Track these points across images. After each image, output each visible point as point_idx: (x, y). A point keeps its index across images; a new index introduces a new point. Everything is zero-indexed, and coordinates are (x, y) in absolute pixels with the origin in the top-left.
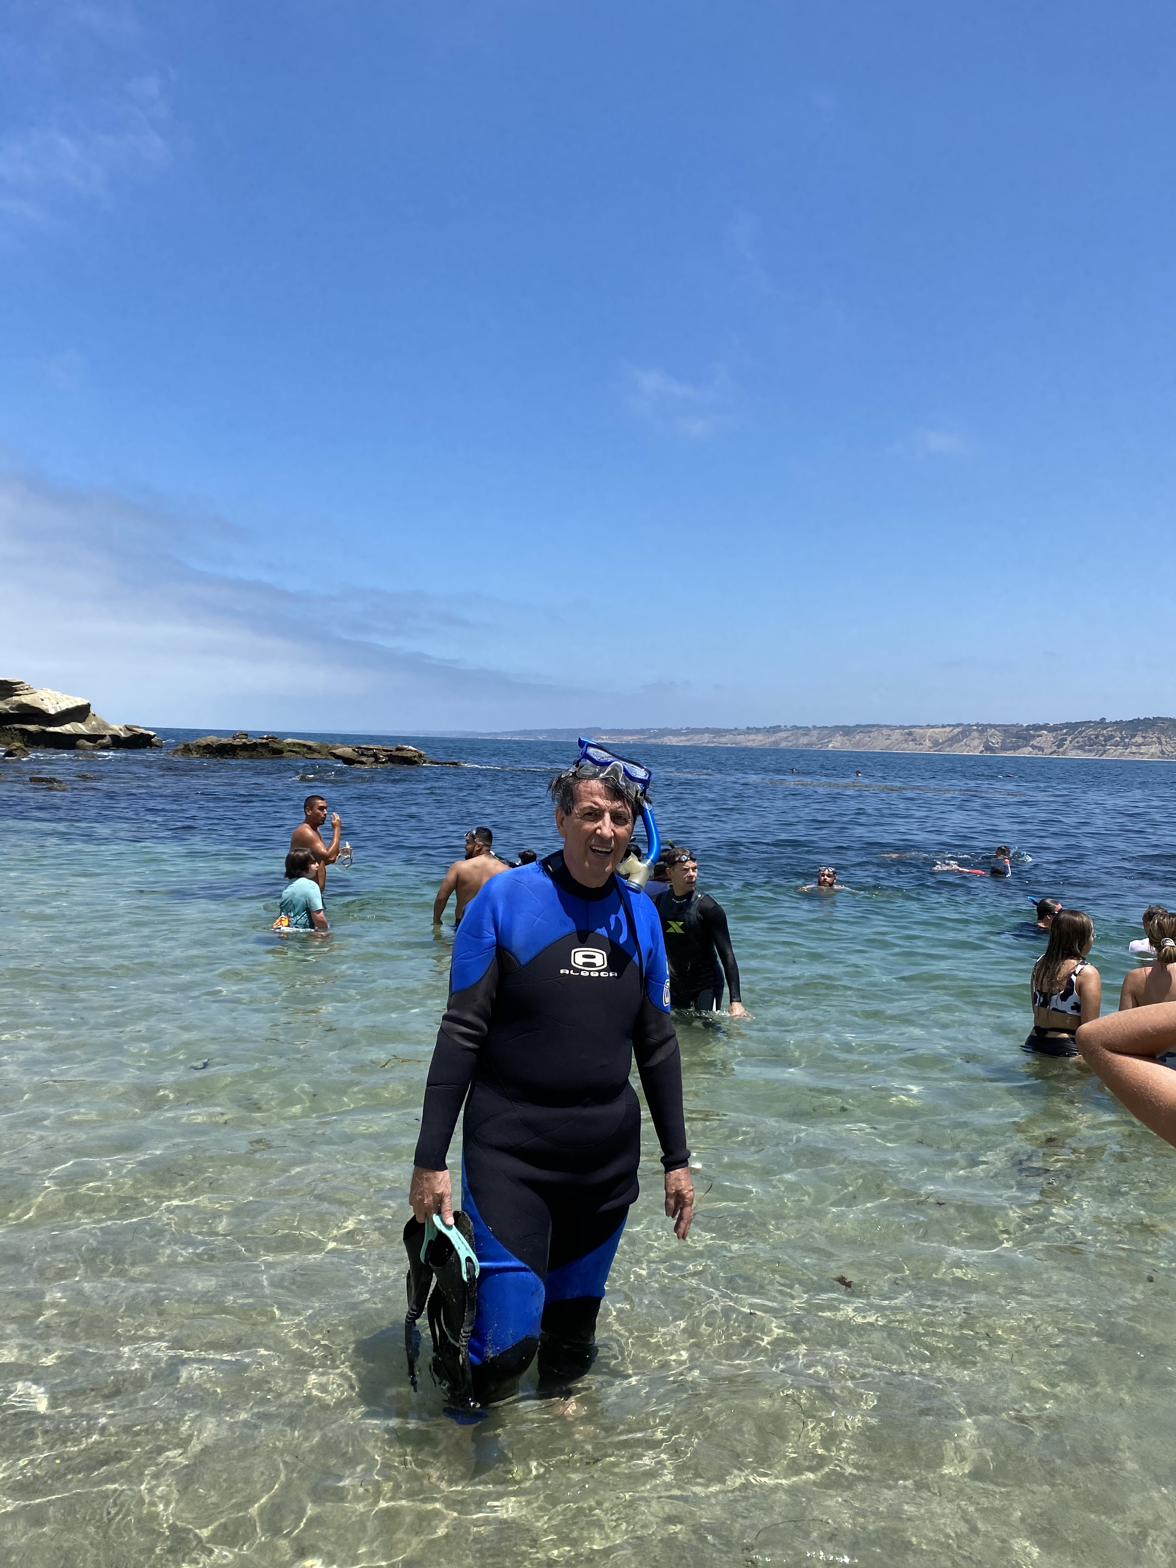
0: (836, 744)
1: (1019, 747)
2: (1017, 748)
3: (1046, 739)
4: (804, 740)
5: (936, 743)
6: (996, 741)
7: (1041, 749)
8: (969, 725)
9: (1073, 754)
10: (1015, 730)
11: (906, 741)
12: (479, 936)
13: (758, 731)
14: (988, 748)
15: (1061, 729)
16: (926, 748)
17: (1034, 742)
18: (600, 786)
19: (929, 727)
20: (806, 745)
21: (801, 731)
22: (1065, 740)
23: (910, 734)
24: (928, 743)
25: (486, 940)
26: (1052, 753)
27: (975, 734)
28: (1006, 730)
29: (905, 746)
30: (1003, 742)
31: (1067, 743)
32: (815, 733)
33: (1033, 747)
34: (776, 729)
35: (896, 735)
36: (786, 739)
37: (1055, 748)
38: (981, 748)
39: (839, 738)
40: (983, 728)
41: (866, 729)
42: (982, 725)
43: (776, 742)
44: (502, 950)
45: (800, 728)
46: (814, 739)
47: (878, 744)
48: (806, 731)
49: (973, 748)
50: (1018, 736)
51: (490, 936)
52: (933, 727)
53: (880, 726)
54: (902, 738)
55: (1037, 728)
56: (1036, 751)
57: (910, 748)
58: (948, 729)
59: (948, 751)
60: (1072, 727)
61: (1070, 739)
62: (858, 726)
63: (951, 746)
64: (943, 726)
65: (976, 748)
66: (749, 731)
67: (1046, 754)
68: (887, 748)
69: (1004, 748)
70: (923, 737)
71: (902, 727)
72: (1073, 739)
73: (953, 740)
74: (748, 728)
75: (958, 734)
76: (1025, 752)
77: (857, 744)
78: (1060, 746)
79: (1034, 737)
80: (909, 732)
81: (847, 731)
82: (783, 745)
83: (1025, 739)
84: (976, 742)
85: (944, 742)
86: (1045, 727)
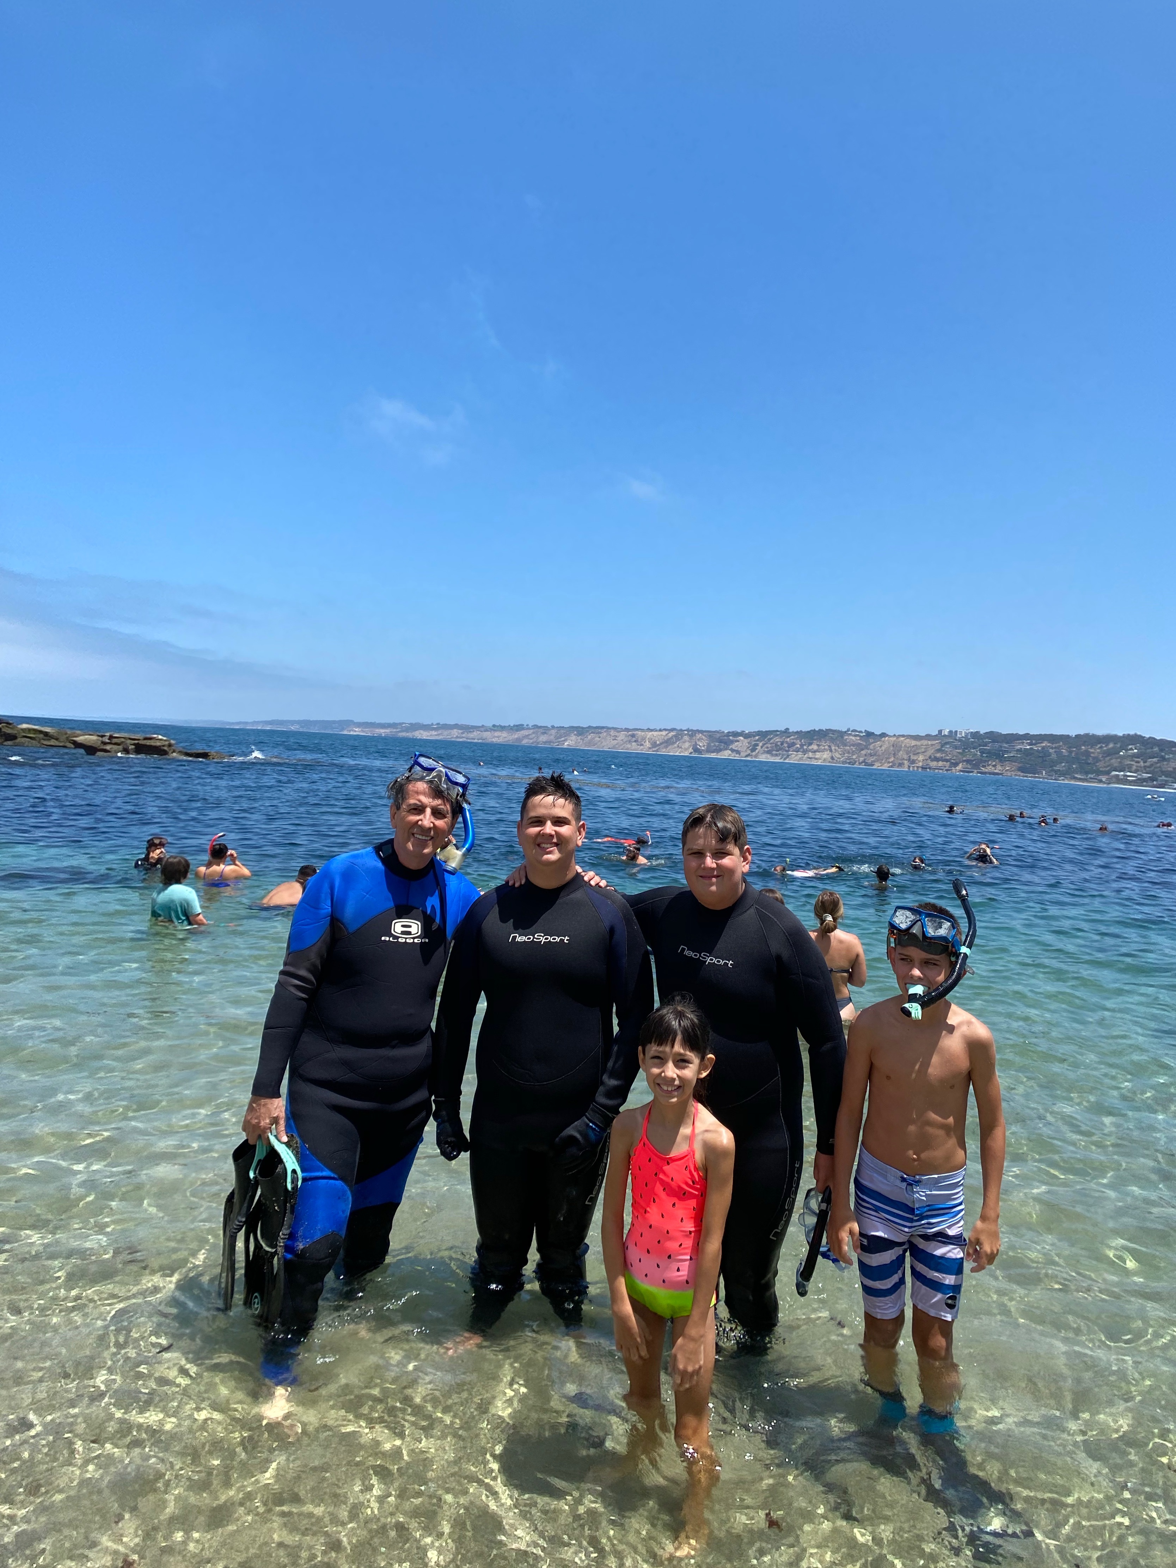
0: (570, 742)
1: (720, 750)
2: (718, 751)
3: (742, 744)
4: (543, 738)
5: (654, 745)
6: (702, 744)
7: (738, 752)
8: (681, 730)
9: (763, 758)
10: (718, 735)
11: (630, 742)
12: (317, 908)
13: (502, 728)
14: (696, 750)
15: (754, 736)
16: (645, 748)
17: (733, 746)
18: (425, 786)
19: (649, 730)
20: (545, 743)
21: (541, 730)
22: (757, 745)
23: (633, 736)
24: (648, 744)
25: (323, 911)
26: (747, 756)
27: (686, 738)
28: (711, 735)
29: (629, 746)
30: (709, 745)
31: (759, 748)
32: (553, 732)
33: (732, 750)
34: (519, 728)
35: (622, 736)
36: (527, 736)
37: (749, 752)
38: (691, 750)
39: (573, 737)
40: (692, 733)
41: (598, 730)
42: (692, 730)
43: (519, 740)
44: (335, 921)
45: (541, 727)
46: (552, 737)
47: (606, 744)
48: (545, 730)
49: (683, 750)
50: (721, 741)
51: (326, 908)
52: (652, 730)
53: (608, 728)
54: (626, 739)
55: (736, 734)
56: (733, 755)
57: (634, 748)
58: (664, 733)
59: (663, 752)
60: (764, 735)
61: (761, 744)
62: (590, 727)
63: (666, 747)
64: (660, 730)
65: (686, 749)
66: (496, 728)
67: (742, 757)
68: (614, 747)
69: (709, 751)
70: (644, 739)
71: (627, 730)
72: (764, 745)
73: (668, 742)
74: (494, 726)
75: (672, 738)
76: (726, 754)
77: (590, 743)
78: (753, 750)
79: (732, 742)
80: (632, 734)
81: (580, 731)
82: (525, 742)
83: (725, 743)
84: (687, 745)
85: (661, 744)
86: (741, 734)
